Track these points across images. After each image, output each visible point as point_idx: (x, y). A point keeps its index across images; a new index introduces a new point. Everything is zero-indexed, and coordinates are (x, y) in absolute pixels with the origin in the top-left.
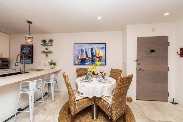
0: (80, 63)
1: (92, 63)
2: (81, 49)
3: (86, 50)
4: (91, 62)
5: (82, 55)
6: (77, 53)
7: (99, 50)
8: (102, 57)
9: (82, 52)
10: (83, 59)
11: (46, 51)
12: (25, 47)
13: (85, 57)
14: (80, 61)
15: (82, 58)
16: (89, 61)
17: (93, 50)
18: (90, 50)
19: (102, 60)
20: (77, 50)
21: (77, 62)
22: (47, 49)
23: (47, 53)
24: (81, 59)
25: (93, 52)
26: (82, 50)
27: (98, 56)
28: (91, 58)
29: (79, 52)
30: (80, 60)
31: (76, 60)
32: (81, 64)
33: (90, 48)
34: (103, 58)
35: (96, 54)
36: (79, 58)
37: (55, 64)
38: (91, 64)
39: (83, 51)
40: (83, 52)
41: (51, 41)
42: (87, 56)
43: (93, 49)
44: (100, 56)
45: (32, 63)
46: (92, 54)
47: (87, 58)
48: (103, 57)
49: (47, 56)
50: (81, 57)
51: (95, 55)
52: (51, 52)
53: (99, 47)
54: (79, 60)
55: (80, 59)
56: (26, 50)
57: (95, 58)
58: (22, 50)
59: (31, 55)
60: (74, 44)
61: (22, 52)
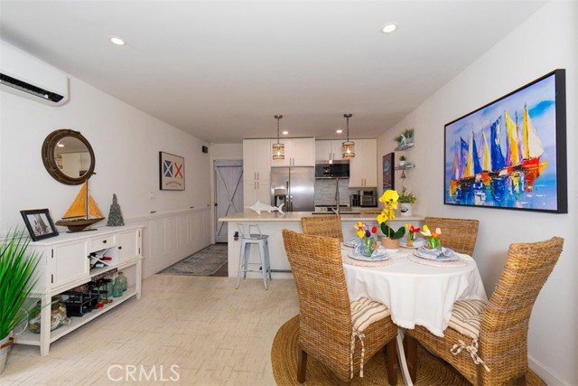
1: (494, 199)
2: (461, 140)
3: (474, 142)
4: (489, 192)
5: (463, 164)
6: (451, 158)
7: (522, 125)
8: (536, 161)
9: (464, 151)
10: (465, 180)
11: (402, 163)
12: (386, 160)
13: (471, 173)
14: (458, 190)
15: (463, 177)
16: (484, 189)
17: (498, 133)
18: (487, 135)
19: (537, 184)
20: (452, 149)
21: (451, 195)
24: (462, 182)
25: (497, 142)
26: (464, 145)
27: (517, 162)
28: (491, 175)
29: (457, 155)
30: (460, 187)
31: (450, 187)
33: (487, 128)
34: (542, 172)
35: (509, 152)
36: (457, 176)
38: (492, 204)
39: (467, 149)
40: (466, 153)
41: (409, 134)
42: (477, 169)
43: (498, 127)
44: (527, 162)
46: (495, 151)
47: (479, 177)
48: (542, 163)
49: (403, 177)
50: (460, 175)
51: (504, 154)
53: (521, 109)
54: (455, 187)
56: (387, 167)
57: (503, 173)
58: (384, 168)
59: (390, 179)
60: (446, 125)
61: (384, 173)
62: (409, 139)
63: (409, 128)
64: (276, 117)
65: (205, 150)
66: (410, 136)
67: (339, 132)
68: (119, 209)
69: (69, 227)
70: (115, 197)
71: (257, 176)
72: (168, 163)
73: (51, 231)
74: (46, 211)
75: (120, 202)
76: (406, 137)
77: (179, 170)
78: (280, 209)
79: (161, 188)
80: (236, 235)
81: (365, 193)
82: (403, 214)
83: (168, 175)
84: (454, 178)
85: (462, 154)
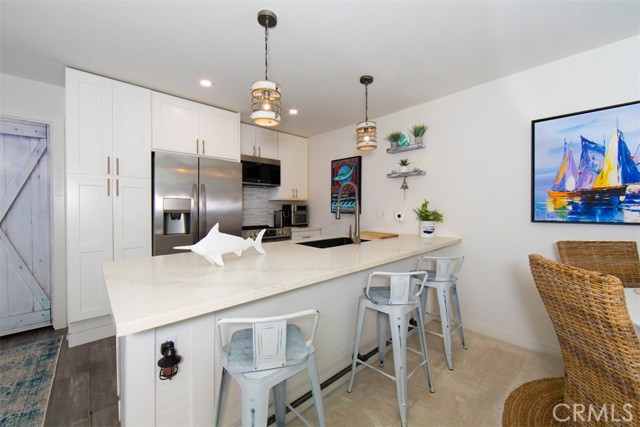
0: (571, 213)
2: (583, 139)
3: (621, 142)
5: (588, 170)
9: (591, 154)
10: (595, 191)
11: (404, 169)
12: (343, 165)
13: (612, 181)
15: (588, 186)
20: (554, 151)
22: (404, 163)
23: (406, 175)
24: (582, 193)
26: (588, 146)
29: (571, 159)
30: (577, 200)
32: (583, 218)
37: (436, 217)
39: (601, 150)
40: (598, 156)
41: (419, 132)
42: (630, 177)
45: (360, 212)
47: (636, 187)
50: (580, 182)
52: (418, 173)
54: (565, 201)
55: (571, 195)
56: (345, 175)
58: (333, 176)
60: (534, 122)
61: (335, 184)
62: (419, 138)
63: (419, 124)
76: (416, 136)
82: (427, 235)
84: (561, 188)
85: (584, 158)
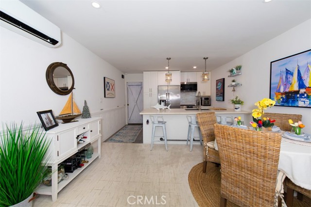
0: (282, 102)
2: (287, 70)
5: (288, 82)
6: (275, 80)
9: (289, 76)
10: (290, 92)
11: (234, 83)
12: (219, 82)
14: (282, 98)
15: (287, 90)
20: (277, 75)
22: (234, 81)
23: (234, 86)
24: (286, 93)
26: (288, 72)
29: (282, 78)
30: (284, 96)
31: (275, 96)
32: (286, 104)
36: (282, 90)
37: (241, 103)
39: (292, 74)
40: (291, 77)
41: (239, 68)
45: (223, 100)
49: (234, 91)
50: (285, 89)
54: (280, 96)
55: (282, 94)
56: (220, 85)
58: (217, 86)
59: (222, 92)
60: (271, 63)
61: (217, 89)
62: (238, 71)
63: (238, 65)
64: (167, 59)
65: (123, 77)
66: (240, 69)
67: (195, 67)
68: (88, 108)
69: (63, 120)
70: (85, 101)
71: (151, 90)
72: (108, 83)
73: (54, 124)
74: (50, 111)
75: (88, 105)
76: (237, 69)
77: (112, 87)
78: (169, 107)
79: (105, 97)
80: (148, 122)
81: (205, 99)
82: (236, 110)
83: (108, 90)
84: (279, 91)
85: (287, 78)
